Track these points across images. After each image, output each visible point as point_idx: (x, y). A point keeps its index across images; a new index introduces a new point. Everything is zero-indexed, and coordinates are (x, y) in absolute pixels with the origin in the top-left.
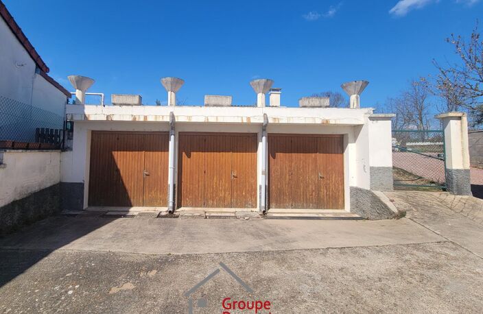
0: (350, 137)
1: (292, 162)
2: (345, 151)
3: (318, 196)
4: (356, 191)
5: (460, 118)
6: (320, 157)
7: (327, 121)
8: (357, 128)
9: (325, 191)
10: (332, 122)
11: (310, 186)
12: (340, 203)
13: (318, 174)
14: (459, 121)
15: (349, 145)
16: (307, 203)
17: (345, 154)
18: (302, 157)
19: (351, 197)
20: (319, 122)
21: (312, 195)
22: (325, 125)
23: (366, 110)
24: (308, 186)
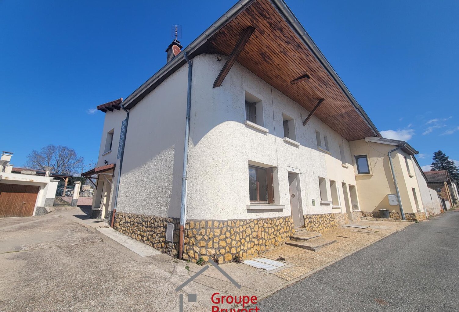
0: (42, 187)
1: (10, 197)
2: (39, 192)
3: (21, 211)
4: (39, 208)
5: (79, 183)
6: (26, 195)
7: (32, 180)
8: (45, 184)
9: (25, 209)
10: (34, 181)
11: (17, 207)
12: (31, 214)
13: (23, 202)
14: (78, 184)
15: (41, 190)
16: (13, 214)
17: (38, 194)
18: (16, 195)
19: (36, 210)
20: (28, 180)
21: (17, 211)
22: (31, 182)
23: (50, 178)
24: (16, 207)
